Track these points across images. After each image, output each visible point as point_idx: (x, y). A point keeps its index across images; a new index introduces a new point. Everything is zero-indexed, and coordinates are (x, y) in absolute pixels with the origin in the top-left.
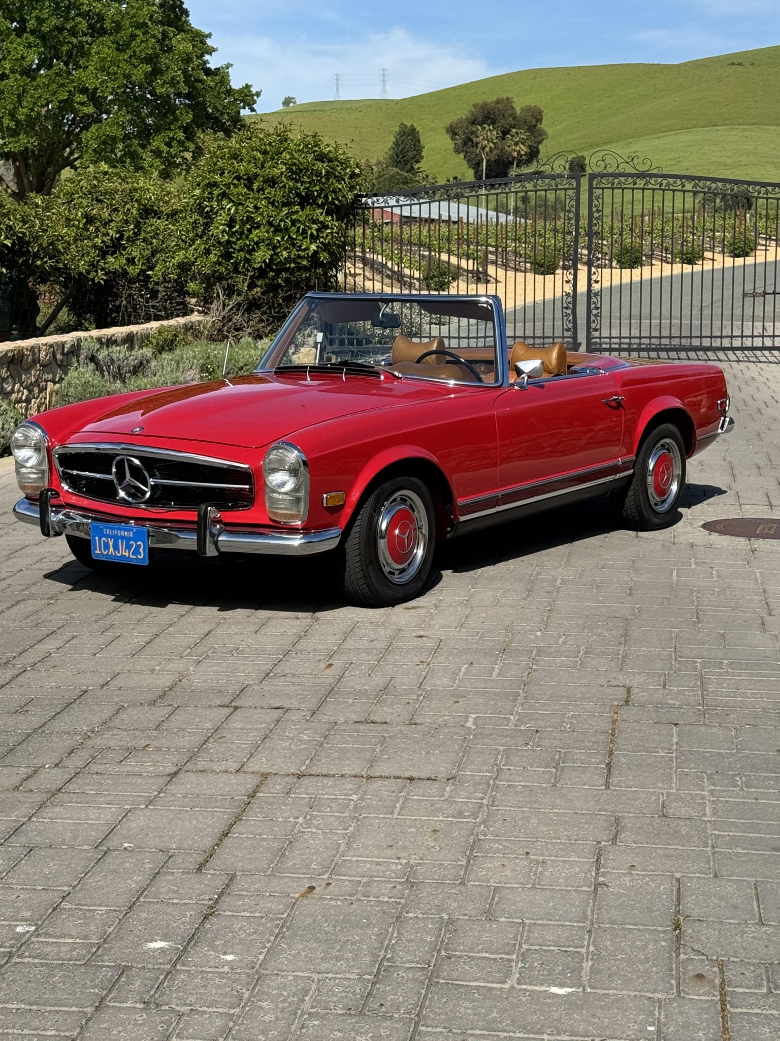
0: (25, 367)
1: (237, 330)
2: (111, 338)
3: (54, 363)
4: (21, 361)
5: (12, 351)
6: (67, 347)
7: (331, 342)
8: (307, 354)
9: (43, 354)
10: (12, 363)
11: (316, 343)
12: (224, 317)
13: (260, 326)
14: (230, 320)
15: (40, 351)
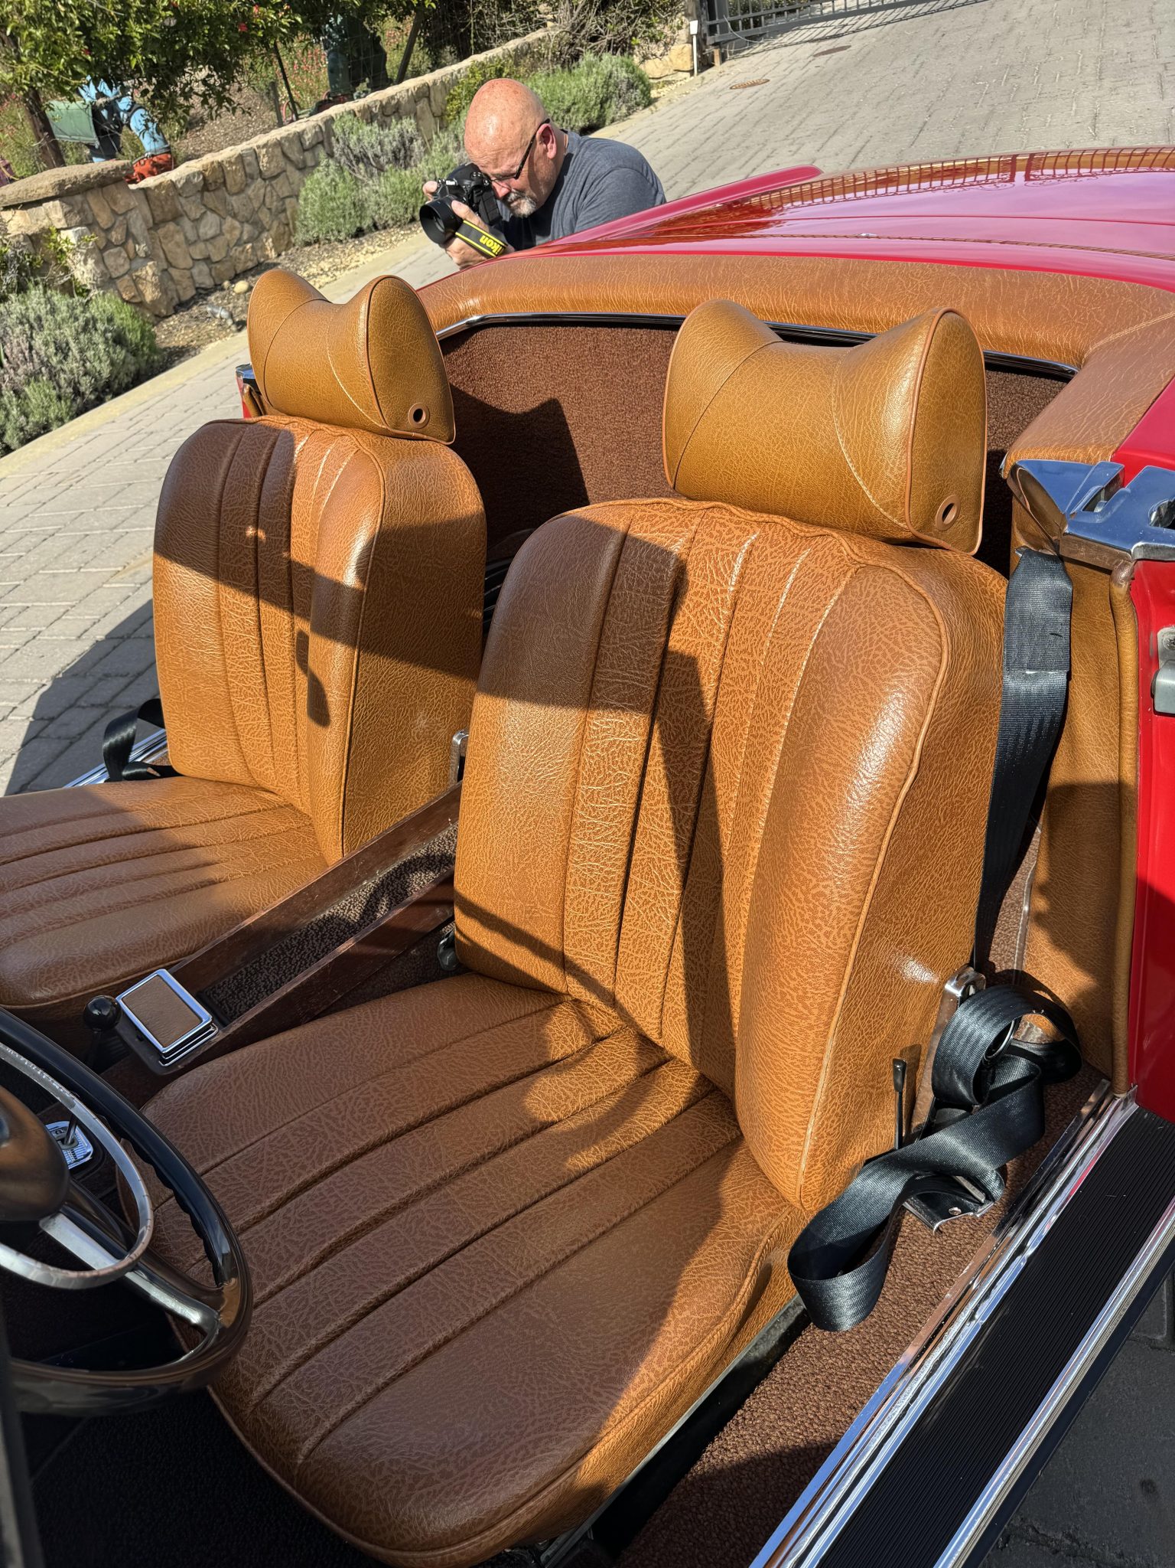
0: (235, 189)
1: (594, 39)
2: (388, 103)
3: (290, 168)
4: (224, 183)
5: (199, 173)
6: (308, 137)
7: (712, 30)
8: (681, 54)
9: (264, 161)
10: (208, 191)
11: (690, 37)
12: (573, 26)
13: (620, 28)
14: (583, 26)
15: (257, 158)
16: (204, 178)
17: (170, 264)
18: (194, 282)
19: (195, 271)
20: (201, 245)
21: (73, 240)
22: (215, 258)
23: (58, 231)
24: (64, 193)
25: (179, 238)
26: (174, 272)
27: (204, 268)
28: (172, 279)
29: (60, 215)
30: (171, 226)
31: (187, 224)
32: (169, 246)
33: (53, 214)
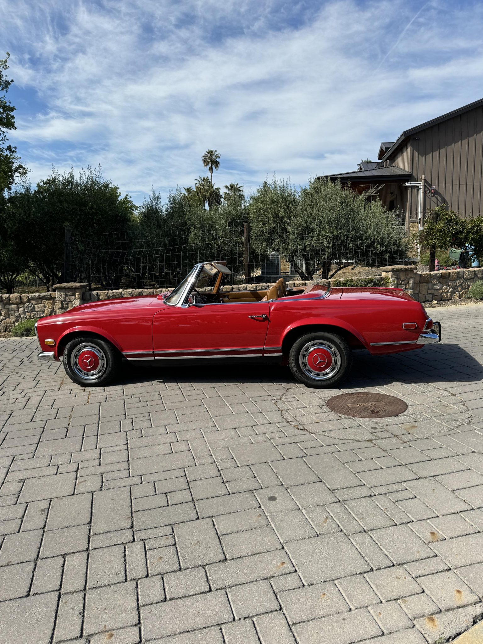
4: (449, 277)
5: (441, 273)
10: (442, 278)
16: (442, 275)
17: (419, 292)
18: (425, 298)
19: (427, 296)
20: (433, 290)
21: (391, 281)
22: (435, 294)
23: (390, 278)
24: (393, 271)
25: (426, 287)
26: (420, 295)
27: (431, 296)
28: (419, 296)
29: (391, 275)
30: (425, 284)
31: (430, 285)
32: (422, 288)
33: (390, 274)
